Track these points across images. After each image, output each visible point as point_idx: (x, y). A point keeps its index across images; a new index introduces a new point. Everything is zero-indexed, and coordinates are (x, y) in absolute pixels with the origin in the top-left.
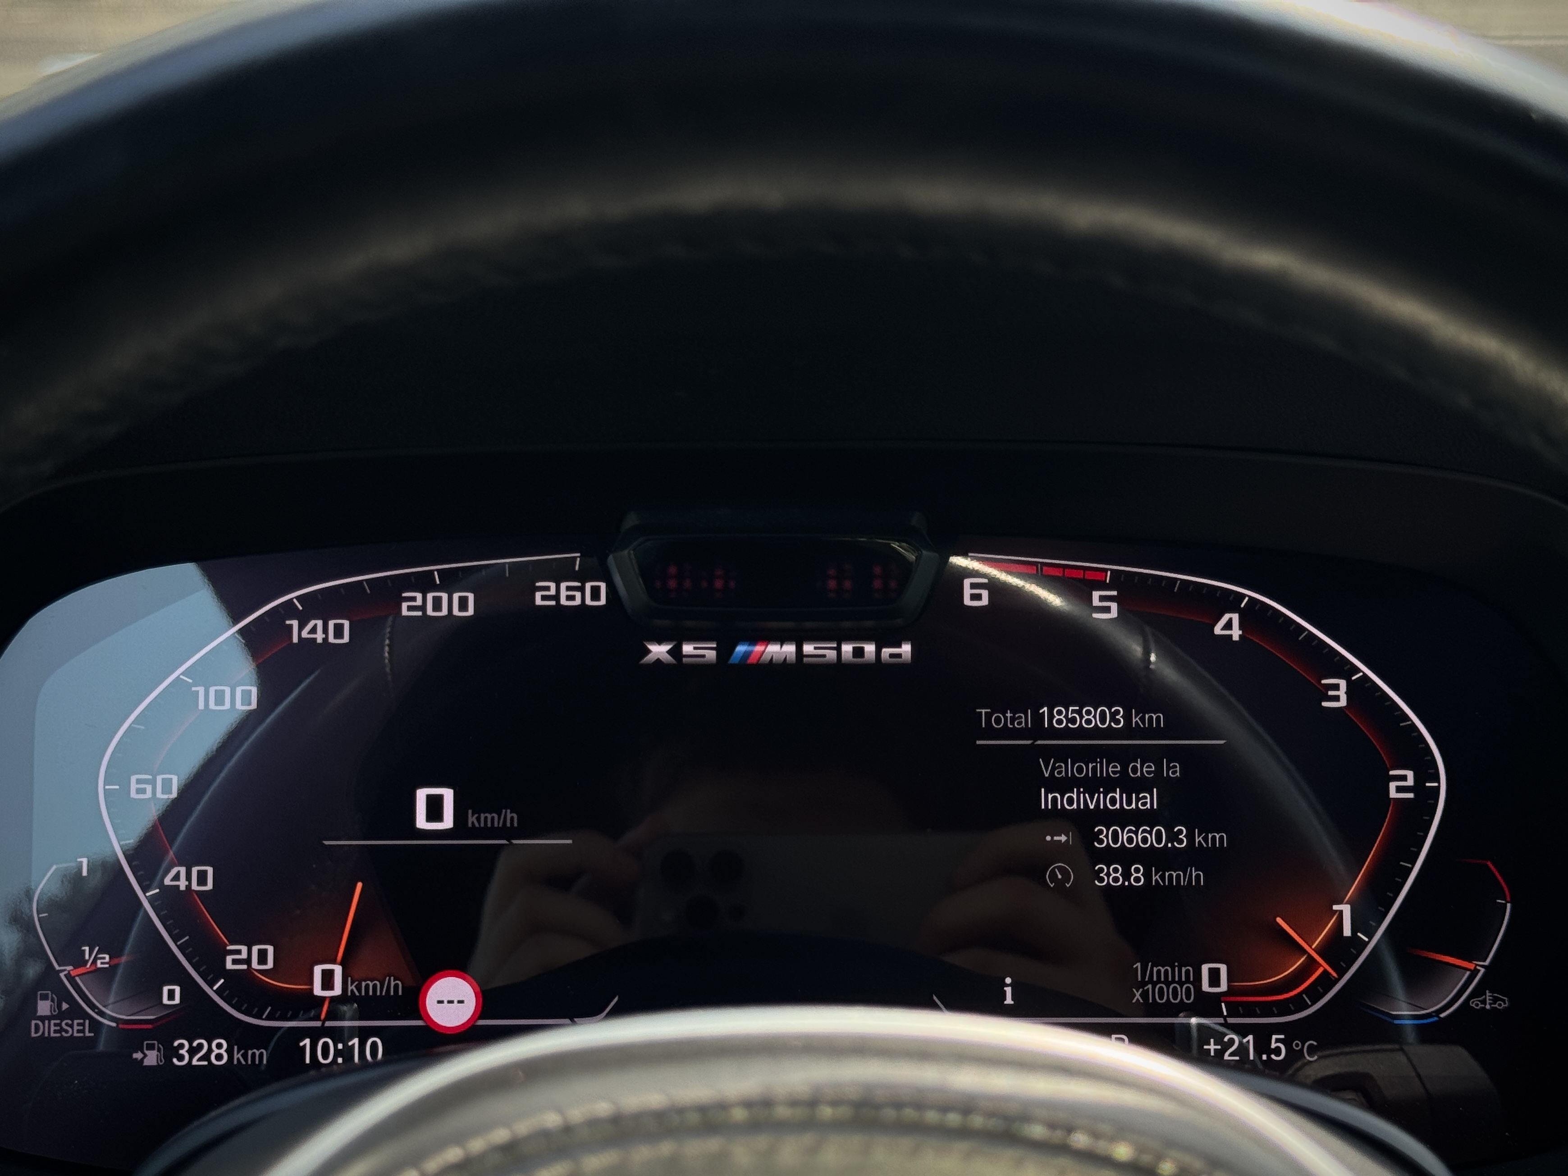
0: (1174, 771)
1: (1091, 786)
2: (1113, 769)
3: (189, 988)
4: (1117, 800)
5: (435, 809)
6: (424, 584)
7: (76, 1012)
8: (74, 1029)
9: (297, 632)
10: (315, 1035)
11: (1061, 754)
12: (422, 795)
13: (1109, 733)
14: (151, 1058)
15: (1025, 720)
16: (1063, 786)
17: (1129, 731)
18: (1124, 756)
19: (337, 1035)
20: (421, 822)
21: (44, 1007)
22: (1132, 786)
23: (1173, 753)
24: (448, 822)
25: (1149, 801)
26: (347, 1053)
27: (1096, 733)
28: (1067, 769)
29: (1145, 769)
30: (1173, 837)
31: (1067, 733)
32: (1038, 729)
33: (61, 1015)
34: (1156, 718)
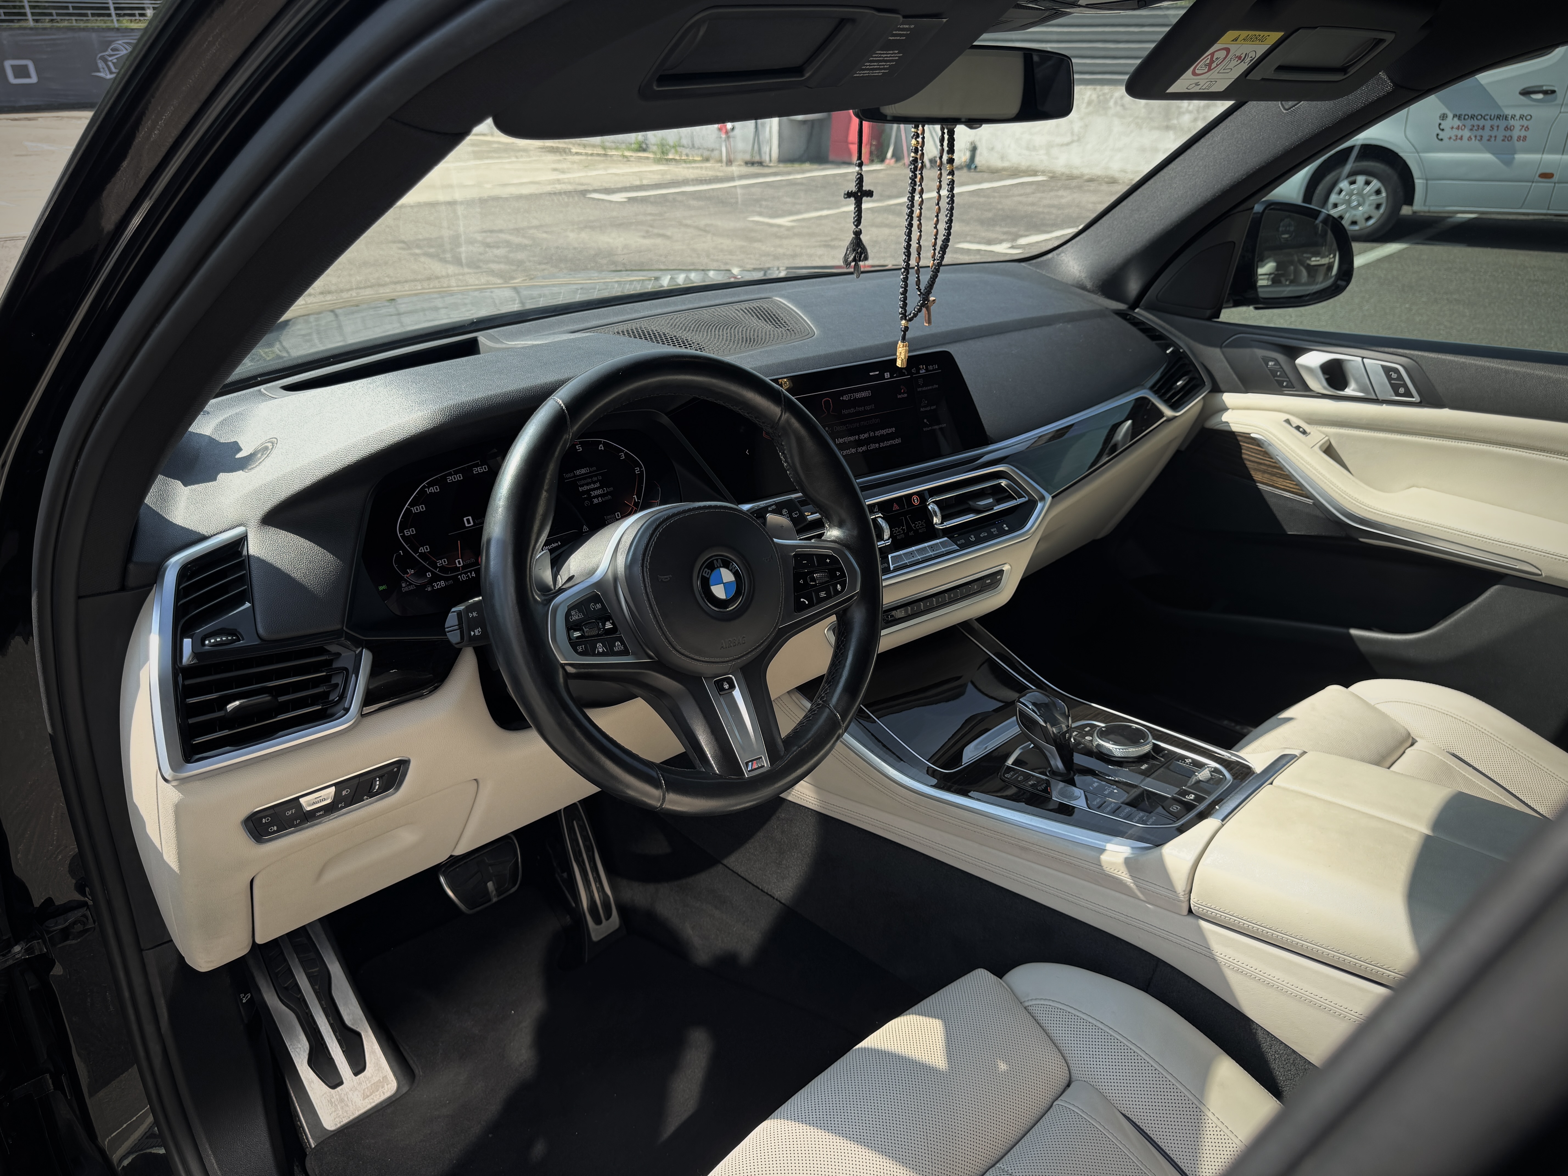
0: (600, 478)
1: (587, 484)
2: (590, 480)
3: (432, 573)
4: (592, 486)
5: (469, 522)
6: (450, 474)
7: (411, 584)
8: (412, 588)
9: (428, 491)
10: (461, 574)
11: (580, 480)
12: (465, 519)
13: (587, 473)
14: (429, 589)
15: (572, 475)
16: (582, 486)
17: (590, 472)
18: (591, 477)
19: (466, 573)
20: (467, 525)
21: (404, 585)
22: (594, 483)
23: (599, 474)
24: (472, 524)
25: (598, 485)
26: (468, 576)
27: (585, 474)
28: (583, 482)
29: (595, 479)
30: (604, 491)
31: (580, 475)
32: (575, 476)
33: (408, 586)
34: (594, 468)
